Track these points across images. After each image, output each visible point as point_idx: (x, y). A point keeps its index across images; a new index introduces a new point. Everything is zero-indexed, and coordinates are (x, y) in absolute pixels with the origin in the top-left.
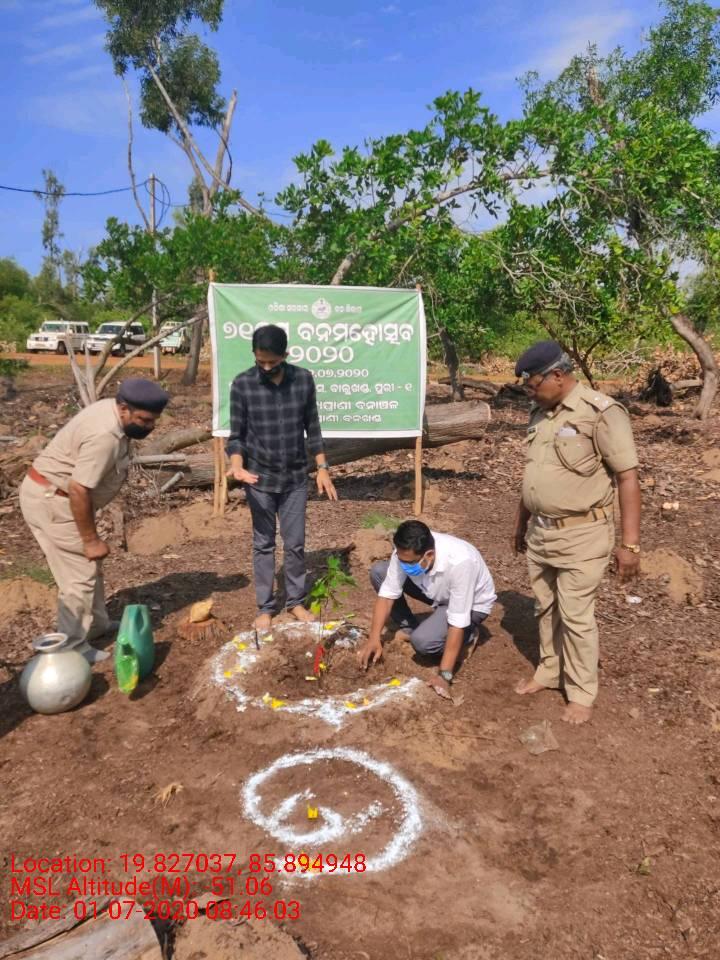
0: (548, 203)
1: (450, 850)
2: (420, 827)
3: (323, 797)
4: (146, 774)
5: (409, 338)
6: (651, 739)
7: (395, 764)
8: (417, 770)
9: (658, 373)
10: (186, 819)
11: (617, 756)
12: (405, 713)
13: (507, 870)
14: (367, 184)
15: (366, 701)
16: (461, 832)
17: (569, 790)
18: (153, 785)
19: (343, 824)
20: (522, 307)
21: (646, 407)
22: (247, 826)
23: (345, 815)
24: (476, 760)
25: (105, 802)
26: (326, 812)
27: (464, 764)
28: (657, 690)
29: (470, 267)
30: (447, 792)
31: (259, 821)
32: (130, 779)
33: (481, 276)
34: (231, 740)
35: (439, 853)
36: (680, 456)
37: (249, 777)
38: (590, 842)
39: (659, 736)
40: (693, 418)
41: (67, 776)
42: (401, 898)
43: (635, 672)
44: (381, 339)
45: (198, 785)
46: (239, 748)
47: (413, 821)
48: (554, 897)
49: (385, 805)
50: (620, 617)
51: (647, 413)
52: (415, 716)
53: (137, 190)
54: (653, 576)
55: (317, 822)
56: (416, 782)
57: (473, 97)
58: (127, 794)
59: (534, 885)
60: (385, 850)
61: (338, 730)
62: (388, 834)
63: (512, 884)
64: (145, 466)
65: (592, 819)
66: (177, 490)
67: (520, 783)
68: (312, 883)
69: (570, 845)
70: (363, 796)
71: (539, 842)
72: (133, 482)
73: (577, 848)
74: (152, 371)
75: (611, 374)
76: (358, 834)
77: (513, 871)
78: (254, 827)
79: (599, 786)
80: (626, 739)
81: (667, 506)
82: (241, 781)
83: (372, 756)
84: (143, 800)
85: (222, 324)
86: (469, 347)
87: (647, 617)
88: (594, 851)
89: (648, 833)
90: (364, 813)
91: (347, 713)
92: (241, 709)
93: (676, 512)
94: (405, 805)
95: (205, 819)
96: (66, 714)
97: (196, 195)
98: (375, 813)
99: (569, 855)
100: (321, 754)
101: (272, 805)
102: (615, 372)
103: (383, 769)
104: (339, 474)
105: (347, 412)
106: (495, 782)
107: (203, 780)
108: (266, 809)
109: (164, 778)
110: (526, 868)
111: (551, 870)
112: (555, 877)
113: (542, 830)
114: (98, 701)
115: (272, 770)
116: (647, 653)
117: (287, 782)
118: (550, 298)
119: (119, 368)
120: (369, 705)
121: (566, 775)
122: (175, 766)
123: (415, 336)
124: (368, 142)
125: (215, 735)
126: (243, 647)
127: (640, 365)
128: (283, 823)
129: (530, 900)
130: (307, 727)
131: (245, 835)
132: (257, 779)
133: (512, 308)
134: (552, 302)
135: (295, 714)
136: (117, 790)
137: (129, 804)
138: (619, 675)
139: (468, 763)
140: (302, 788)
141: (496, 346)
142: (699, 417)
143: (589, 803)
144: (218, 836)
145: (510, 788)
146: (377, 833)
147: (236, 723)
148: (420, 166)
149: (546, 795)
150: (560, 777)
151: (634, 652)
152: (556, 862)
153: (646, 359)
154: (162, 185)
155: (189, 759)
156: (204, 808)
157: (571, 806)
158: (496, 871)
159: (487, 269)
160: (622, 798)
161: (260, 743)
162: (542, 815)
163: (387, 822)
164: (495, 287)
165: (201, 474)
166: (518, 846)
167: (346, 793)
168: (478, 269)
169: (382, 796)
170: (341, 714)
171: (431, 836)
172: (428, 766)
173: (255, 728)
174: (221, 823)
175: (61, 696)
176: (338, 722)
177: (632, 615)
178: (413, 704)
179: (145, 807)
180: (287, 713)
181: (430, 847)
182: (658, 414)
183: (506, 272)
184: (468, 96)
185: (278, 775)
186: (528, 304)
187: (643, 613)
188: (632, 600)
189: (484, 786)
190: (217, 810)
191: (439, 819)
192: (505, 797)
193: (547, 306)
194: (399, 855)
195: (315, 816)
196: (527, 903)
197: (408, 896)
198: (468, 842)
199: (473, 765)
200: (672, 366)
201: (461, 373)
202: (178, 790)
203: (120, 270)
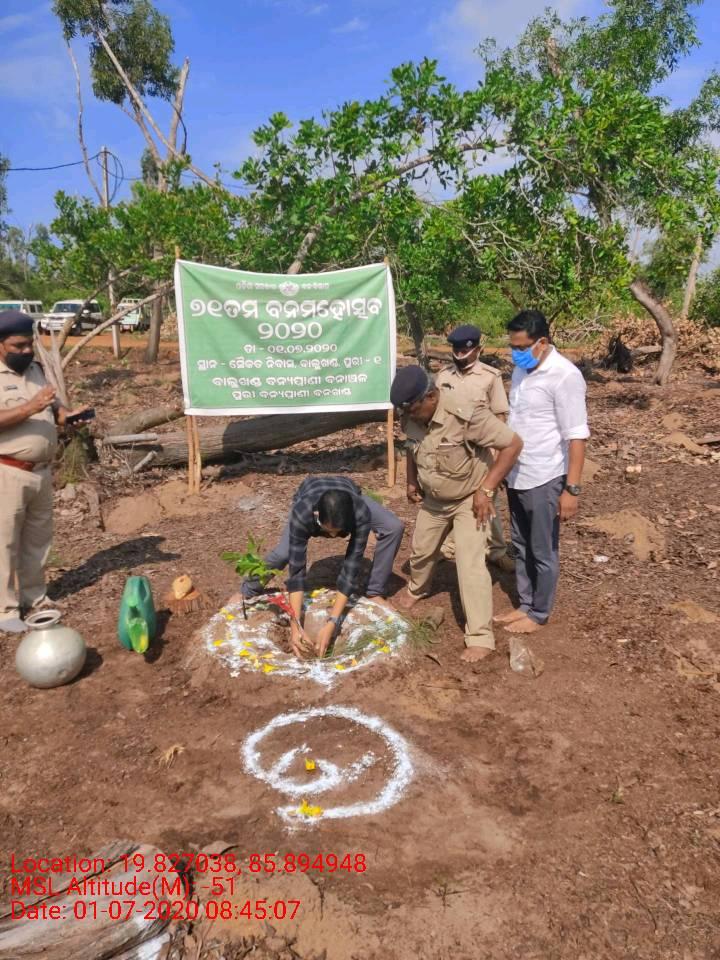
0: (506, 172)
1: (441, 792)
2: (412, 772)
3: (319, 750)
4: (148, 739)
5: (377, 312)
6: (621, 685)
7: (385, 717)
8: (405, 722)
9: (618, 340)
10: (190, 777)
11: (590, 701)
12: (391, 672)
13: (494, 807)
14: (327, 155)
15: (355, 662)
16: (450, 775)
17: (547, 734)
18: (156, 748)
19: (340, 773)
20: (485, 278)
21: (608, 374)
22: (249, 780)
23: (341, 765)
24: (460, 710)
25: (110, 766)
26: (323, 764)
27: (449, 715)
28: (625, 640)
29: (433, 238)
30: (433, 741)
31: (260, 775)
32: (132, 744)
33: (443, 248)
34: (227, 704)
35: (430, 795)
36: (641, 420)
37: (246, 737)
38: (569, 779)
39: (628, 682)
40: (654, 384)
41: (70, 745)
42: (398, 836)
43: (604, 625)
44: (349, 314)
45: (198, 747)
46: (235, 711)
47: (405, 766)
48: (539, 828)
49: (377, 755)
50: (588, 575)
51: (609, 380)
52: (400, 674)
53: (90, 162)
54: (619, 536)
55: (315, 773)
56: (405, 732)
57: (429, 67)
58: (131, 758)
59: (520, 819)
60: (380, 795)
61: (329, 689)
62: (382, 780)
63: (500, 818)
64: (117, 446)
65: (570, 759)
66: (150, 469)
67: (501, 729)
68: (315, 826)
69: (551, 782)
70: (356, 748)
71: (523, 781)
72: (104, 462)
73: (557, 784)
74: (111, 350)
75: (573, 342)
76: (354, 781)
77: (500, 807)
78: (256, 781)
79: (575, 729)
80: (598, 686)
81: (630, 469)
82: (240, 741)
83: (363, 712)
84: (146, 762)
85: (190, 301)
86: (432, 319)
87: (614, 574)
88: (573, 787)
89: (622, 768)
90: (359, 762)
91: (337, 673)
92: (235, 674)
93: (639, 475)
94: (397, 754)
95: (209, 777)
96: (63, 688)
97: (150, 167)
98: (369, 762)
99: (549, 791)
100: (314, 712)
101: (272, 761)
102: (577, 340)
103: (374, 723)
104: (311, 448)
105: (317, 386)
106: (478, 729)
107: (203, 741)
108: (266, 764)
109: (165, 741)
110: (512, 804)
111: (535, 805)
112: (538, 811)
113: (524, 770)
114: (94, 674)
115: (268, 729)
116: (615, 607)
117: (284, 739)
118: (512, 268)
119: (80, 348)
120: (357, 666)
121: (544, 719)
122: (175, 730)
123: (384, 309)
124: (325, 112)
125: (210, 700)
126: (231, 617)
127: (601, 332)
128: (283, 775)
129: (517, 832)
130: (299, 688)
131: (248, 788)
132: (256, 737)
133: (476, 278)
134: (515, 272)
135: (287, 676)
136: (121, 754)
137: (135, 767)
138: (589, 628)
139: (452, 714)
140: (299, 743)
141: (459, 317)
142: (658, 383)
143: (567, 744)
144: (223, 791)
145: (493, 733)
146: (372, 780)
147: (231, 688)
148: (380, 137)
149: (527, 739)
150: (538, 722)
151: (603, 606)
152: (538, 797)
153: (607, 327)
154: (115, 158)
155: (188, 723)
156: (207, 766)
157: (550, 747)
158: (484, 808)
159: (450, 240)
160: (597, 739)
161: (255, 705)
162: (523, 757)
163: (380, 769)
164: (458, 257)
165: (174, 453)
166: (503, 786)
167: (340, 746)
168: (441, 240)
169: (375, 746)
170: (331, 675)
171: (422, 780)
172: (415, 718)
173: (249, 691)
174: (224, 779)
175: (58, 669)
176: (328, 682)
177: (600, 574)
178: (398, 663)
179: (149, 769)
180: (280, 676)
181: (423, 790)
182: (619, 381)
183: (468, 243)
184: (424, 65)
185: (275, 733)
186: (490, 275)
187: (610, 571)
188: (599, 559)
189: (468, 733)
190: (219, 768)
191: (429, 765)
192: (489, 743)
193: (509, 276)
194: (394, 798)
195: (313, 768)
196: (514, 835)
197: (404, 834)
198: (457, 784)
199: (457, 716)
200: (631, 332)
201: (426, 346)
202: (180, 752)
203: (75, 246)
